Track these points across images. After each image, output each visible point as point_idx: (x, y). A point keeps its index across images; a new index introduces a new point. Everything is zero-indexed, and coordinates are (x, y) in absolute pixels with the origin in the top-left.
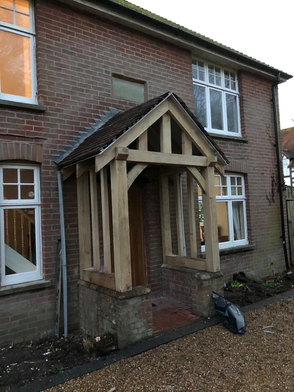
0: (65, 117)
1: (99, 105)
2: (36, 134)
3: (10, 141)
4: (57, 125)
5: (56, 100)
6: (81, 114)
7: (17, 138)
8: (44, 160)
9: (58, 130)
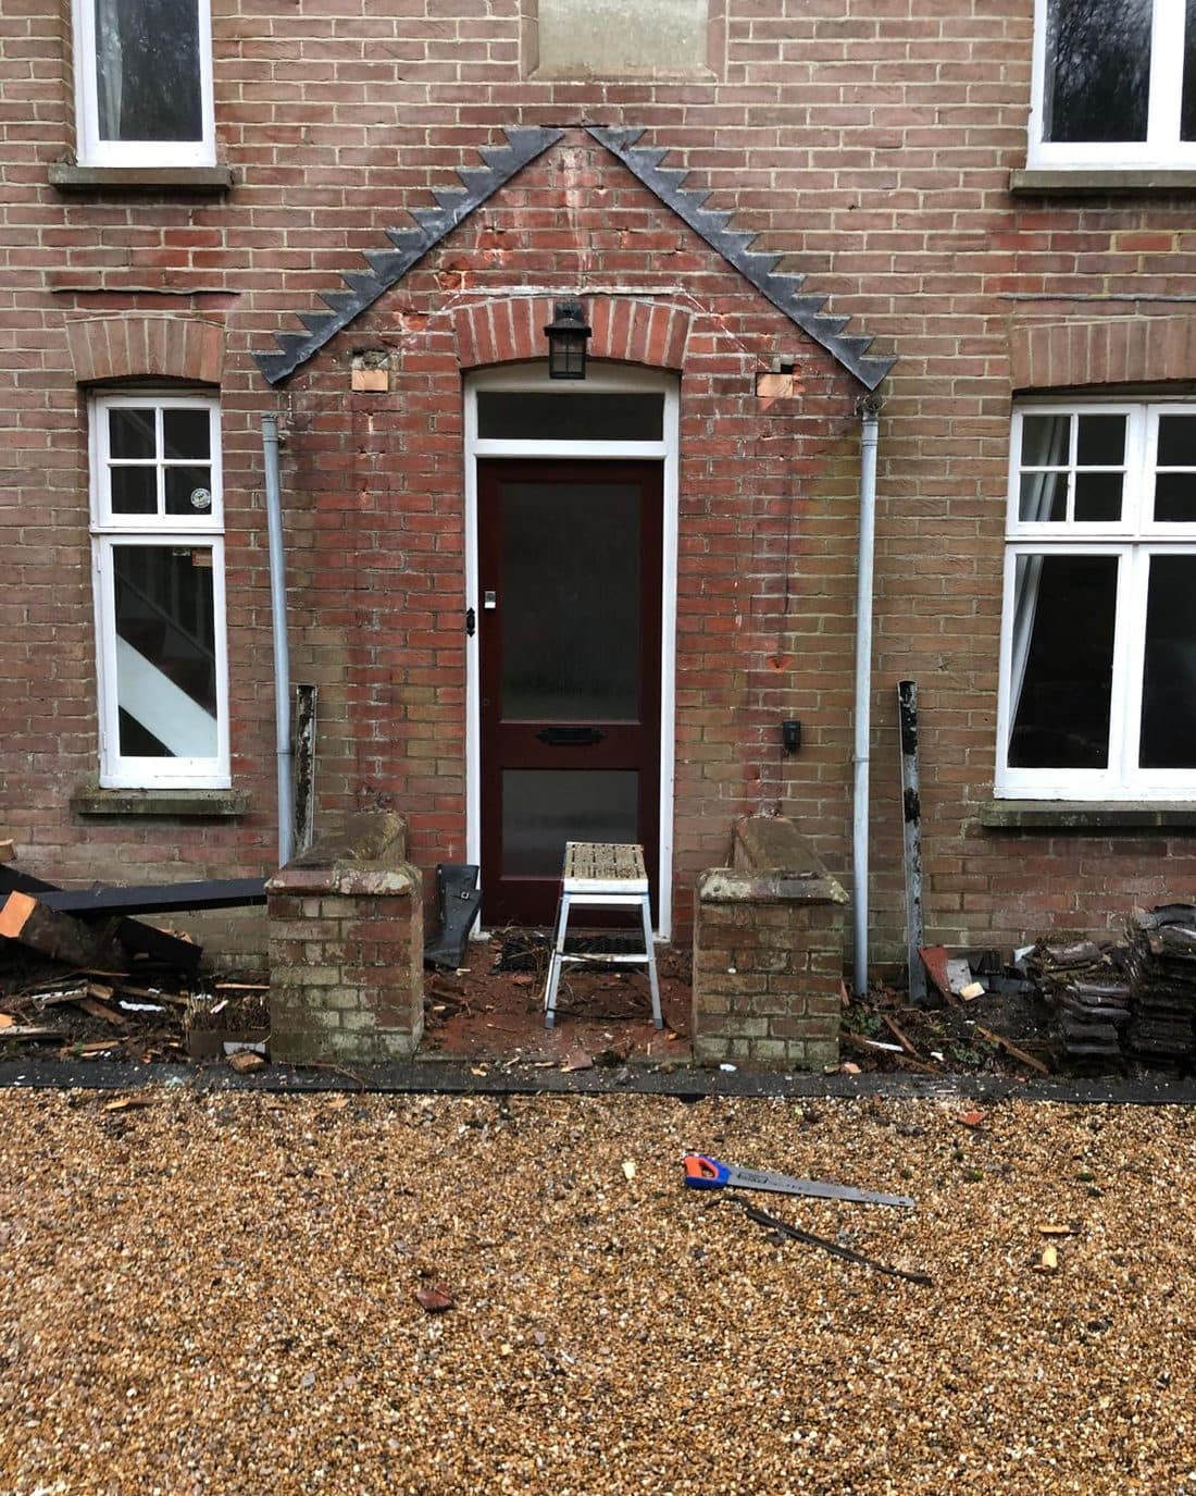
0: (311, 197)
1: (458, 126)
2: (200, 278)
3: (110, 314)
4: (278, 236)
5: (275, 134)
6: (376, 177)
7: (135, 299)
8: (226, 372)
9: (282, 253)
